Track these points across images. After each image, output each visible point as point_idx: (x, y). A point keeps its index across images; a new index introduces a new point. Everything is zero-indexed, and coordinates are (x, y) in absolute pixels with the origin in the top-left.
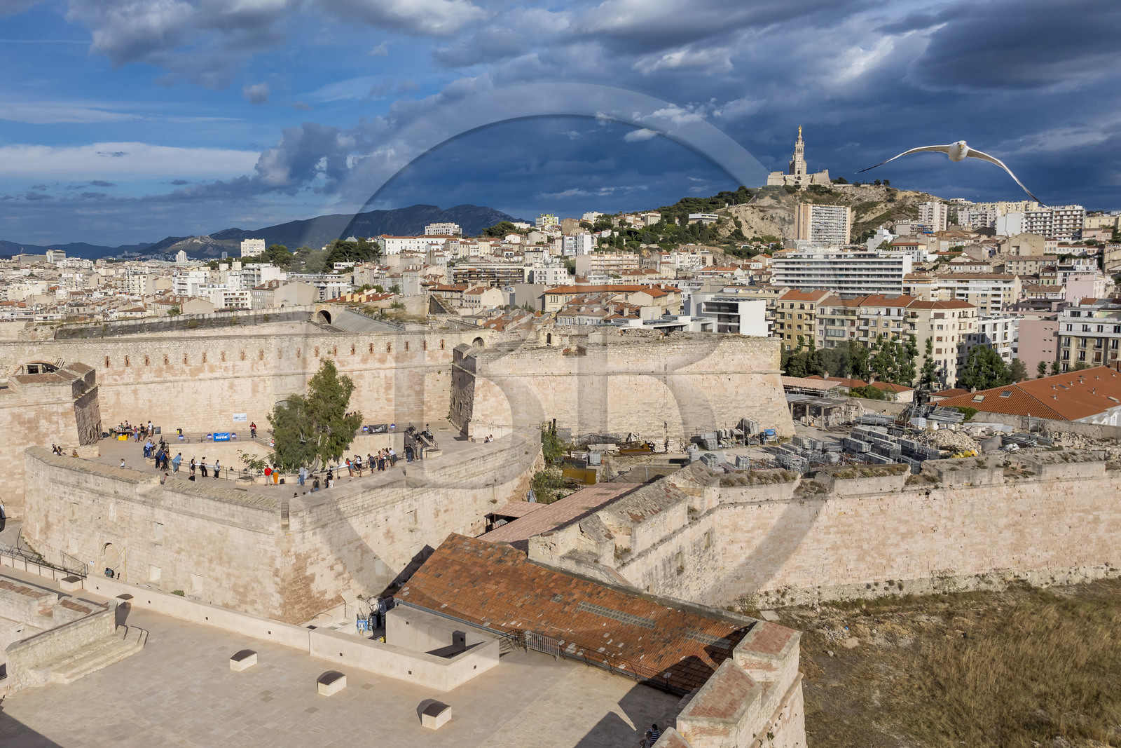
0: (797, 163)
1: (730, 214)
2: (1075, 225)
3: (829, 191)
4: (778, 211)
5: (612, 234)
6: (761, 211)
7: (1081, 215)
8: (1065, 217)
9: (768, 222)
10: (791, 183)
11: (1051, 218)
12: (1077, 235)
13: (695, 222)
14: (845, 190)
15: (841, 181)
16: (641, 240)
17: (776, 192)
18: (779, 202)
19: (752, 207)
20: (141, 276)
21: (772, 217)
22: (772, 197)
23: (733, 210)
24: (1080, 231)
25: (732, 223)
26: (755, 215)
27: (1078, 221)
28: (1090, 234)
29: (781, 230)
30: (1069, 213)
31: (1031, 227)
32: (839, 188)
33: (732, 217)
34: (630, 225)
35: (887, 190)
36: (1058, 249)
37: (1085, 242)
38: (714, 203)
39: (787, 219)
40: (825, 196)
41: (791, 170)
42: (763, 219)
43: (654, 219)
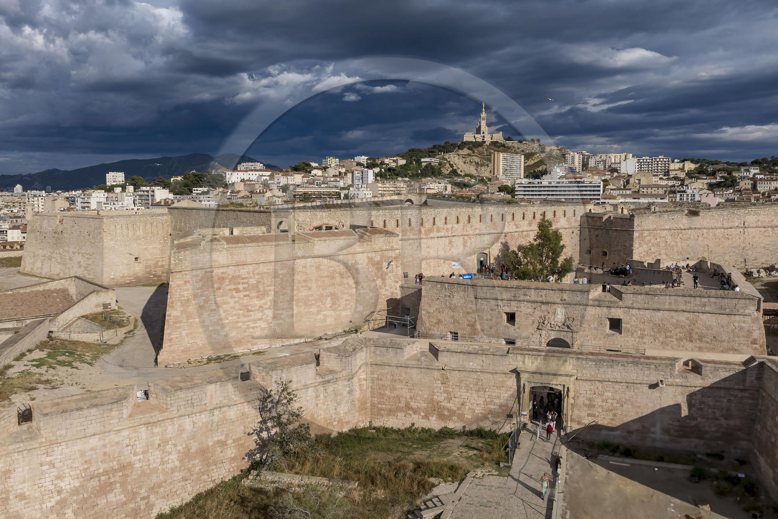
0: (482, 127)
1: (446, 159)
2: (665, 167)
3: (503, 146)
4: (474, 158)
5: (381, 170)
6: (463, 157)
7: (669, 161)
8: (660, 162)
9: (468, 165)
10: (479, 140)
11: (652, 162)
12: (667, 173)
13: (425, 164)
14: (513, 145)
15: (509, 139)
16: (398, 175)
17: (471, 146)
18: (474, 152)
19: (458, 154)
20: (40, 198)
21: (470, 161)
22: (469, 149)
23: (447, 156)
24: (668, 171)
25: (448, 165)
26: (460, 160)
27: (667, 165)
28: (674, 173)
29: (477, 170)
30: (662, 160)
31: (641, 168)
32: (509, 143)
33: (447, 161)
34: (388, 164)
35: (540, 145)
36: (659, 181)
37: (673, 178)
38: (432, 152)
39: (479, 163)
40: (501, 148)
41: (478, 131)
42: (465, 163)
43: (402, 162)
